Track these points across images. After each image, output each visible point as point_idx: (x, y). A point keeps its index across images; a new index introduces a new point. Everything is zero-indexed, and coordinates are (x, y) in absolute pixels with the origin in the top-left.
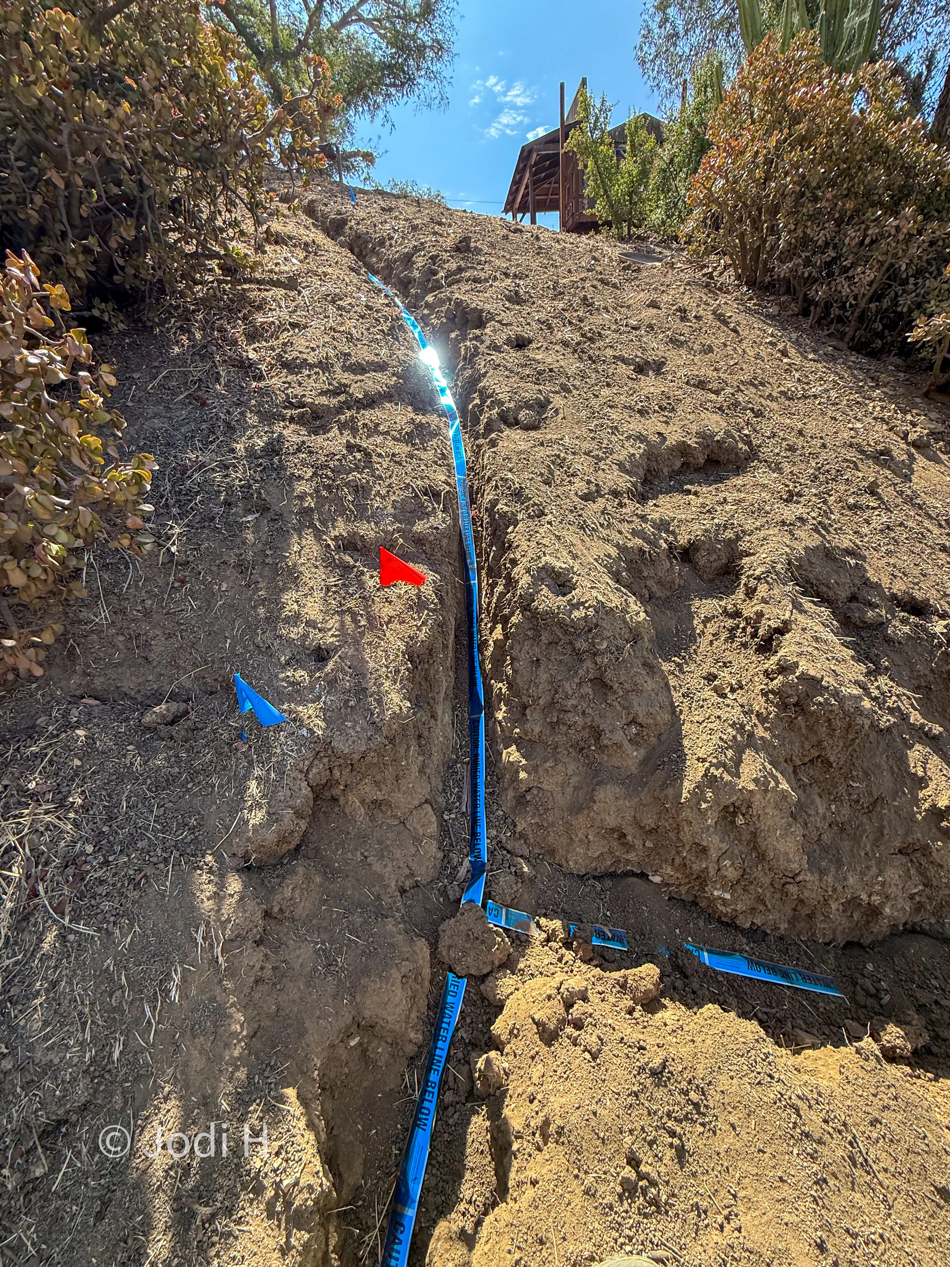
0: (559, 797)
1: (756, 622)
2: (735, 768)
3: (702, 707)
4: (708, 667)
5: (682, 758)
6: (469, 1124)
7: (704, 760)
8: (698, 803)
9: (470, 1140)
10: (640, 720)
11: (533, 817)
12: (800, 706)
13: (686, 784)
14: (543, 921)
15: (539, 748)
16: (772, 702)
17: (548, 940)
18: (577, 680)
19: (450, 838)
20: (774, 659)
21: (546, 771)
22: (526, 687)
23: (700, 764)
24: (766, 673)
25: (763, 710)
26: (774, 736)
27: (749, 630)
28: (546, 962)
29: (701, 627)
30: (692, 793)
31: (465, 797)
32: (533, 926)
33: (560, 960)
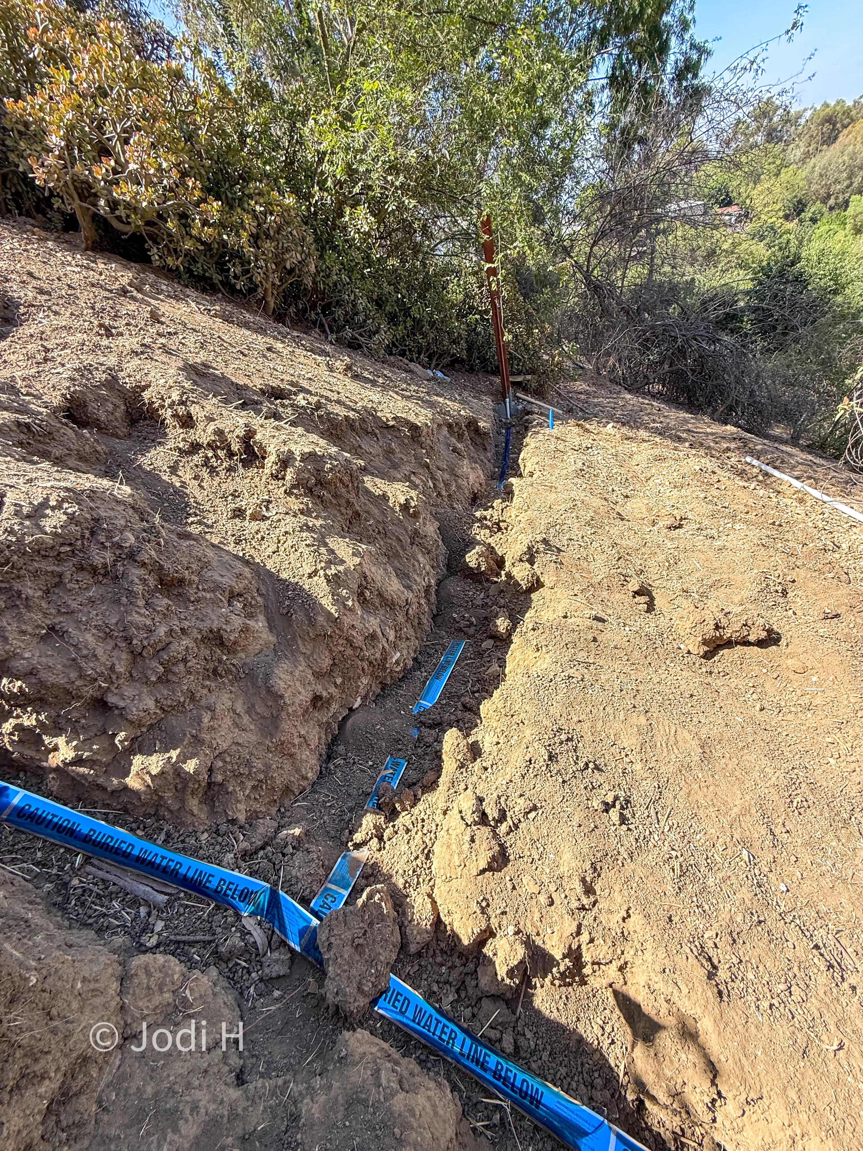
0: (243, 738)
1: (222, 442)
2: (334, 560)
3: (263, 538)
4: (224, 509)
5: (297, 588)
6: (540, 1012)
7: (316, 572)
8: (345, 606)
9: (556, 1014)
10: (237, 590)
11: (243, 789)
12: (321, 483)
13: (323, 602)
14: (358, 837)
15: (174, 721)
16: (301, 495)
17: (381, 839)
18: (141, 603)
19: (192, 944)
20: (271, 459)
21: (211, 729)
22: (73, 675)
23: (316, 578)
24: (275, 477)
25: (301, 506)
26: (325, 519)
27: (221, 453)
28: (404, 848)
29: (174, 479)
30: (335, 602)
31: (143, 889)
32: (355, 854)
33: (408, 831)
